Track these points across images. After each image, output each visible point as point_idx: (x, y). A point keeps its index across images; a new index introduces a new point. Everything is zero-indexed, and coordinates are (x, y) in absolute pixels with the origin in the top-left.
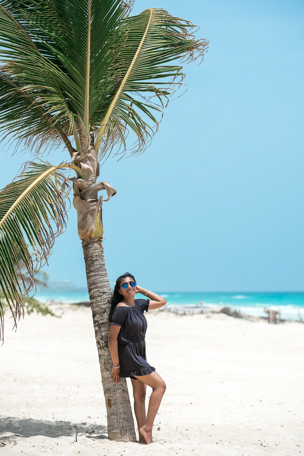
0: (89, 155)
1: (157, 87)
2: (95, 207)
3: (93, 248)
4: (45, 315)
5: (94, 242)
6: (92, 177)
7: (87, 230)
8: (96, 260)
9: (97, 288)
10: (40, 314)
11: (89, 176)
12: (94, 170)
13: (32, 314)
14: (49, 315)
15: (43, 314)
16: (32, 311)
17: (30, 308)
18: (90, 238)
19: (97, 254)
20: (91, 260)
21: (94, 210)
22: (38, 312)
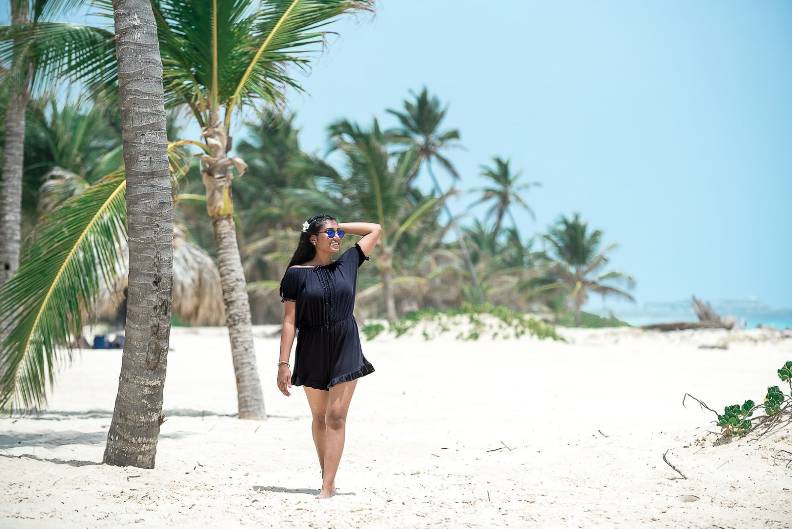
0: (217, 130)
1: (293, 55)
2: (222, 184)
3: (222, 225)
4: (543, 338)
5: (222, 219)
6: (221, 153)
7: (215, 207)
8: (225, 237)
9: (225, 265)
10: (535, 337)
11: (216, 152)
12: (223, 145)
13: (524, 338)
14: (549, 340)
15: (539, 338)
16: (523, 332)
17: (520, 329)
18: (219, 215)
19: (226, 231)
20: (220, 237)
21: (222, 186)
22: (532, 334)
